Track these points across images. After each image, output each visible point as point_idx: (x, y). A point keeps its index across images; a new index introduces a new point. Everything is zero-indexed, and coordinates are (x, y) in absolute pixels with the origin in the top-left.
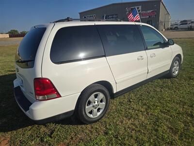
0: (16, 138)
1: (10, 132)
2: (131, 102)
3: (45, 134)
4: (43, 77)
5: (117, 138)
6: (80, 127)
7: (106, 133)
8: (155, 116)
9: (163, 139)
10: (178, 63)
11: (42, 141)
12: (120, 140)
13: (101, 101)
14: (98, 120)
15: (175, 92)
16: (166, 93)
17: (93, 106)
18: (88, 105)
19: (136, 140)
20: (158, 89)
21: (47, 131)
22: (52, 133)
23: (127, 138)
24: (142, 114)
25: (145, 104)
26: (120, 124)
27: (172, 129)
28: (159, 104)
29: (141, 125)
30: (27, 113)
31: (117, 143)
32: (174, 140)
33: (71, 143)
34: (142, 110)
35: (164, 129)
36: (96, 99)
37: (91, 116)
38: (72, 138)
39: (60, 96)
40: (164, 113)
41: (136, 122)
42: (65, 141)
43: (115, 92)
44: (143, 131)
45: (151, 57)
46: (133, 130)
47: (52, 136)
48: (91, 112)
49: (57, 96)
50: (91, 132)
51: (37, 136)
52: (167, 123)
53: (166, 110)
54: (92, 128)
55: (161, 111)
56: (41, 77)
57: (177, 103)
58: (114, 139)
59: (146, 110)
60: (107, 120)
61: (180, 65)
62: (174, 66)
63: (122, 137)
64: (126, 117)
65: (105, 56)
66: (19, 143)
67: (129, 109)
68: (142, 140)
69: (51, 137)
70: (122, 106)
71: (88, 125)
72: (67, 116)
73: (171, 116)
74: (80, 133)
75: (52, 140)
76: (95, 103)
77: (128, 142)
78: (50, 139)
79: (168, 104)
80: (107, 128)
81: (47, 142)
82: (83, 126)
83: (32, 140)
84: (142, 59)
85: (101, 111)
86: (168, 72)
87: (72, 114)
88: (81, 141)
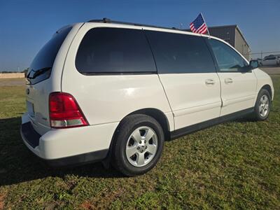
0: (17, 194)
1: (8, 186)
2: (196, 150)
3: (62, 189)
4: (63, 91)
5: (176, 196)
6: (116, 180)
7: (158, 190)
8: (237, 167)
9: (252, 199)
10: (266, 98)
11: (56, 198)
12: (180, 199)
13: (151, 142)
14: (145, 172)
15: (265, 137)
16: (252, 139)
17: (139, 148)
18: (129, 145)
19: (207, 199)
20: (239, 135)
21: (65, 185)
22: (71, 189)
23: (191, 196)
24: (215, 166)
25: (219, 153)
26: (181, 177)
27: (265, 185)
28: (241, 153)
29: (215, 179)
30: (36, 150)
31: (175, 202)
32: (270, 200)
33: (102, 201)
34: (215, 160)
35: (252, 185)
36: (143, 137)
37: (135, 163)
38: (103, 195)
39: (88, 124)
40: (250, 163)
41: (207, 176)
42: (92, 198)
43: (172, 129)
44: (217, 187)
45: (225, 82)
46: (201, 185)
47: (73, 191)
48: (134, 158)
49: (82, 124)
50: (134, 187)
51: (49, 192)
52: (257, 177)
53: (253, 159)
54: (136, 182)
55: (245, 161)
56: (60, 91)
57: (270, 152)
58: (170, 197)
59: (221, 159)
60: (160, 172)
61: (270, 102)
62: (261, 103)
63: (184, 195)
64: (189, 169)
65: (156, 73)
66: (20, 201)
67: (195, 158)
68: (217, 199)
69: (71, 193)
70: (183, 154)
71: (129, 179)
72: (97, 158)
73: (262, 168)
74: (116, 189)
75: (73, 197)
76: (141, 143)
77: (193, 202)
78: (68, 195)
79: (256, 153)
80: (159, 183)
81: (63, 199)
82: (122, 179)
83: (41, 197)
84: (212, 84)
85: (151, 158)
86: (253, 110)
87: (104, 157)
88: (118, 199)
